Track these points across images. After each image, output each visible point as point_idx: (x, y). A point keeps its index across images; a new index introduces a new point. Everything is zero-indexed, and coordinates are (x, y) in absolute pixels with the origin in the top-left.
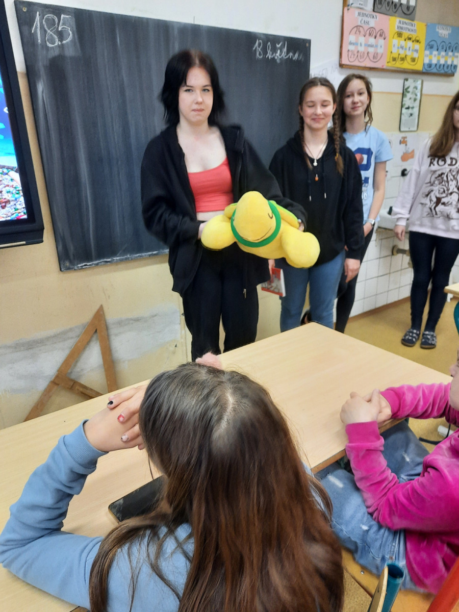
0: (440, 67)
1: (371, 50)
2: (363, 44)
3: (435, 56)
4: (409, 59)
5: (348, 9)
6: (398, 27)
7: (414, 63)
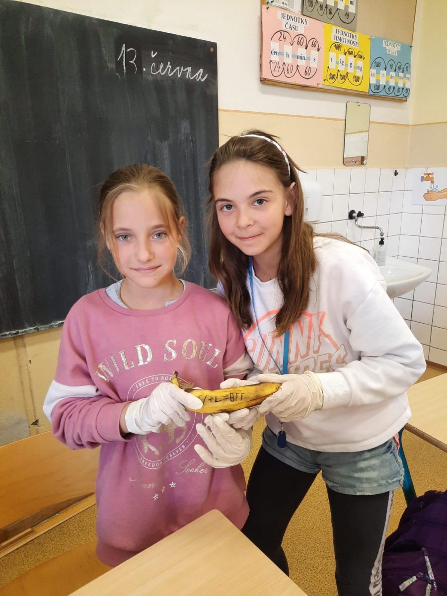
0: (389, 89)
1: (301, 63)
2: (290, 55)
3: (383, 76)
4: (351, 78)
5: (267, 8)
6: (336, 38)
7: (358, 83)
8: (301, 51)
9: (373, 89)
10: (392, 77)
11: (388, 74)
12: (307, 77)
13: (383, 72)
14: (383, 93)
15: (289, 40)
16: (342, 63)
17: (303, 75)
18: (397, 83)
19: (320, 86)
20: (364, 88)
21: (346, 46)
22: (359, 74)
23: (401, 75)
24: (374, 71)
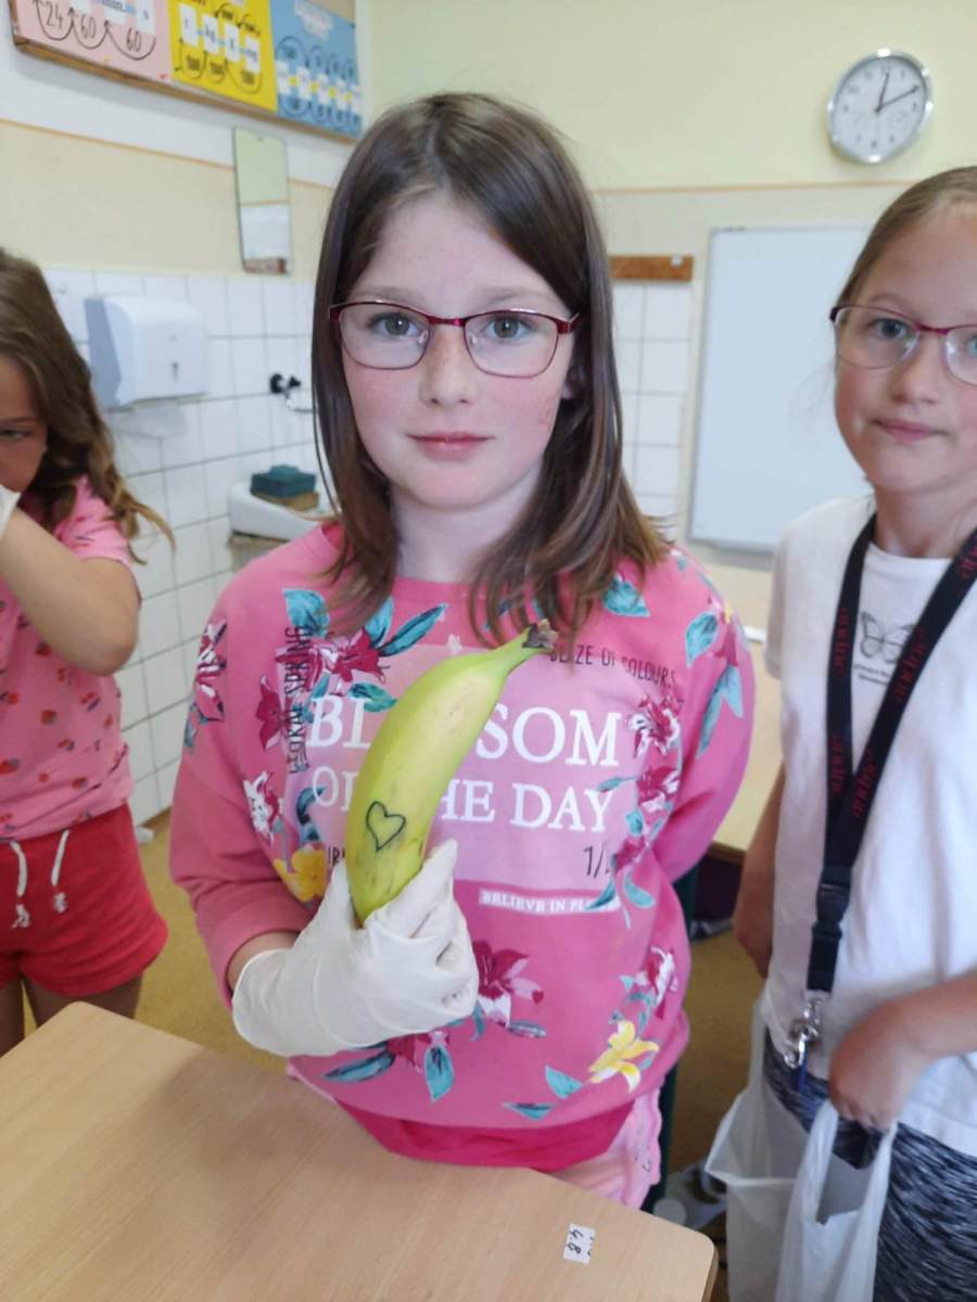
1: (116, 17)
3: (304, 79)
4: (235, 72)
7: (254, 87)
9: (286, 105)
10: (324, 87)
11: (313, 78)
12: (133, 53)
13: (302, 71)
14: (308, 119)
16: (211, 34)
17: (123, 45)
18: (334, 101)
19: (168, 81)
20: (266, 100)
22: (253, 67)
23: (341, 83)
24: (283, 66)
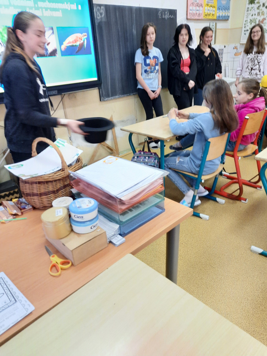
0: (223, 17)
1: (198, 12)
2: (195, 10)
3: (221, 12)
4: (211, 15)
6: (207, 2)
7: (213, 16)
8: (198, 8)
9: (218, 17)
10: (224, 13)
11: (222, 11)
12: (199, 16)
13: (221, 11)
14: (221, 19)
15: (194, 5)
16: (209, 10)
17: (198, 16)
18: (225, 15)
19: (203, 19)
20: (215, 18)
21: (210, 4)
22: (214, 13)
23: (227, 11)
24: (218, 11)
